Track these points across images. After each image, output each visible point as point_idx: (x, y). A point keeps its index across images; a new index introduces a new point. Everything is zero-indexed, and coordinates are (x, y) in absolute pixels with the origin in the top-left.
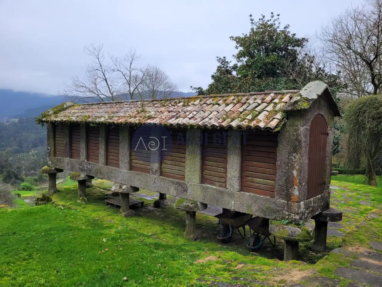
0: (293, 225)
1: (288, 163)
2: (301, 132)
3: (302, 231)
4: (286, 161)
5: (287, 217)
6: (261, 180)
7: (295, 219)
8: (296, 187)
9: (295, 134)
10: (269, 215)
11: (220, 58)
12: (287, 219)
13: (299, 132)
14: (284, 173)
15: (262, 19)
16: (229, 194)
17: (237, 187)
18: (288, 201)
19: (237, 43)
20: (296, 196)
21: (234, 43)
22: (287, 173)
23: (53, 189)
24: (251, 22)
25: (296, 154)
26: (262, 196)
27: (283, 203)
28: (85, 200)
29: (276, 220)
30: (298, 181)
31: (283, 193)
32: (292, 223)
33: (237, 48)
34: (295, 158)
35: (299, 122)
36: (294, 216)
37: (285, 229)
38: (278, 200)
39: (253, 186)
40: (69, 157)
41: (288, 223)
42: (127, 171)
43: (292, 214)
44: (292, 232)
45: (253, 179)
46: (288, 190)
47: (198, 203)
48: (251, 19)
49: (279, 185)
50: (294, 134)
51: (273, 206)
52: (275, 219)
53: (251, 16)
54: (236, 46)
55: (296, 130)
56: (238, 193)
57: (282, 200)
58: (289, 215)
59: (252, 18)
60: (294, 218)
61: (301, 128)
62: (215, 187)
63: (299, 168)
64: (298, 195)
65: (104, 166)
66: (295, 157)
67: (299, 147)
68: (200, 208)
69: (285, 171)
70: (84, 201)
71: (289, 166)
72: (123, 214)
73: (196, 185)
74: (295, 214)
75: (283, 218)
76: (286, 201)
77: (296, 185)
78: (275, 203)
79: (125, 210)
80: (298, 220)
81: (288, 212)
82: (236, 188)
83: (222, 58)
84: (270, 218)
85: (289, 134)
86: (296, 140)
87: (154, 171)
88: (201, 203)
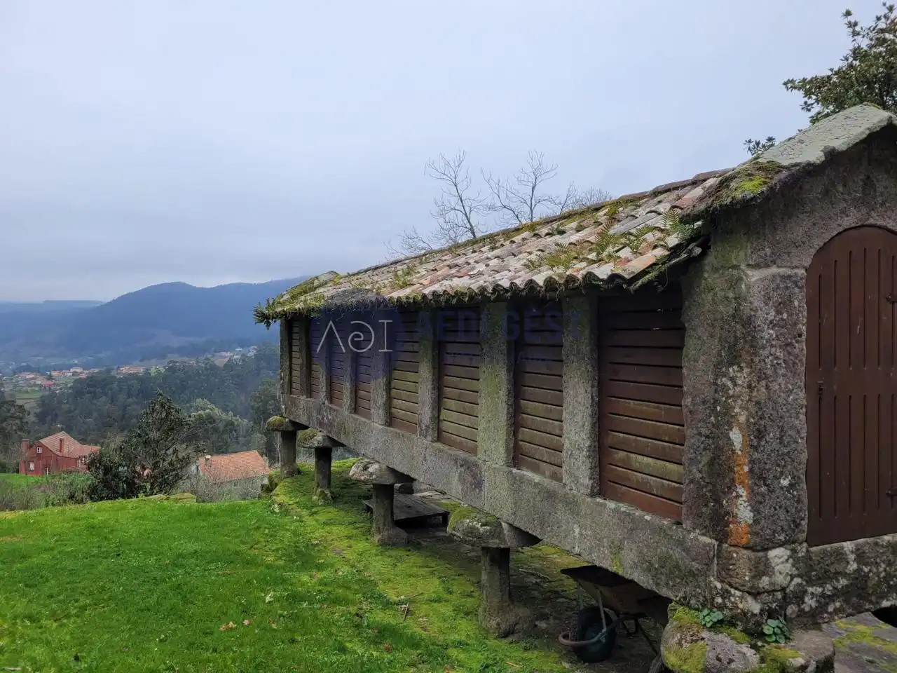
0: (737, 632)
1: (716, 401)
2: (748, 287)
3: (762, 660)
4: (708, 393)
5: (719, 600)
6: (650, 460)
7: (744, 613)
8: (742, 491)
9: (731, 295)
10: (668, 584)
11: (758, 144)
12: (721, 608)
13: (743, 286)
14: (703, 438)
15: (886, 17)
16: (568, 504)
17: (587, 482)
18: (721, 542)
19: (808, 93)
20: (743, 525)
21: (799, 96)
22: (713, 438)
23: (288, 468)
24: (851, 30)
25: (735, 367)
26: (648, 518)
27: (705, 545)
28: (326, 495)
29: (688, 605)
30: (746, 469)
31: (704, 510)
32: (734, 626)
33: (807, 107)
34: (735, 385)
35: (742, 254)
36: (742, 598)
37: (701, 643)
38: (692, 535)
39: (629, 479)
40: (307, 395)
41: (720, 622)
42: (382, 427)
43: (733, 591)
44: (719, 659)
45: (629, 458)
46: (717, 501)
47: (503, 524)
48: (850, 23)
49: (692, 481)
50: (727, 298)
51: (677, 554)
52: (684, 602)
53: (848, 13)
54: (806, 103)
55: (734, 283)
56: (589, 499)
57: (703, 535)
58: (725, 594)
59: (852, 19)
60: (741, 606)
61: (749, 272)
62: (537, 478)
63: (748, 420)
64: (751, 522)
65: (350, 415)
66: (733, 380)
67: (746, 341)
68: (506, 538)
69: (708, 432)
70: (323, 498)
71: (717, 414)
72: (377, 537)
73: (499, 470)
74: (743, 591)
75: (708, 604)
76: (714, 541)
77: (742, 483)
78: (681, 543)
79: (381, 527)
80: (754, 615)
81: (722, 582)
82: (582, 485)
83: (763, 141)
84: (670, 595)
85: (713, 300)
86: (734, 316)
87: (424, 428)
88: (510, 525)
